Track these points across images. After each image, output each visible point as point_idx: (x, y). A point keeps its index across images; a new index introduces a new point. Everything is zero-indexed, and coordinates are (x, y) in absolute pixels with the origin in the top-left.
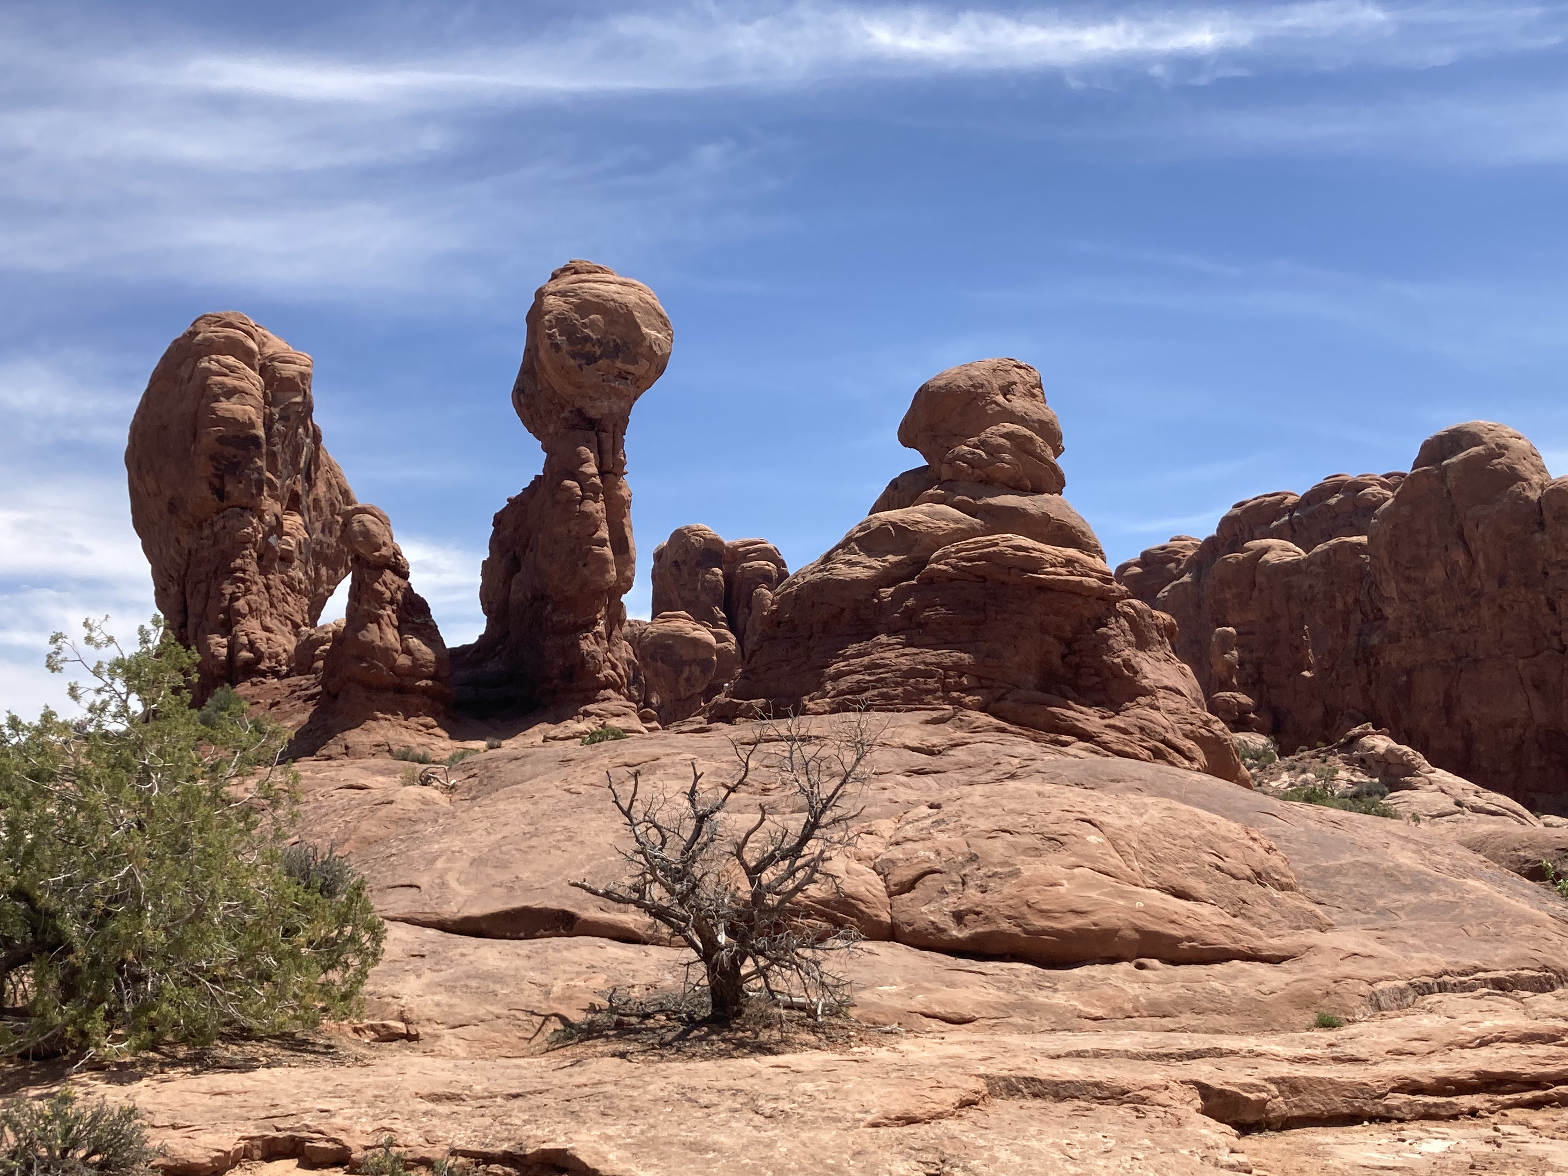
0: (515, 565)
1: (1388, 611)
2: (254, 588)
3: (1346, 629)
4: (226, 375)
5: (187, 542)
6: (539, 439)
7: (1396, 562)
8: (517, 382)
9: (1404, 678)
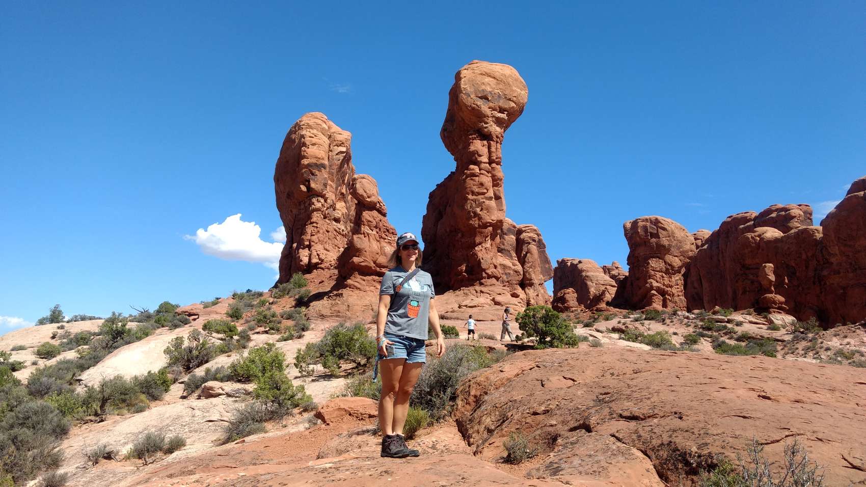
0: (440, 215)
1: (833, 260)
2: (321, 231)
3: (807, 267)
4: (313, 138)
5: (295, 211)
6: (453, 154)
7: (839, 238)
8: (444, 126)
9: (842, 291)
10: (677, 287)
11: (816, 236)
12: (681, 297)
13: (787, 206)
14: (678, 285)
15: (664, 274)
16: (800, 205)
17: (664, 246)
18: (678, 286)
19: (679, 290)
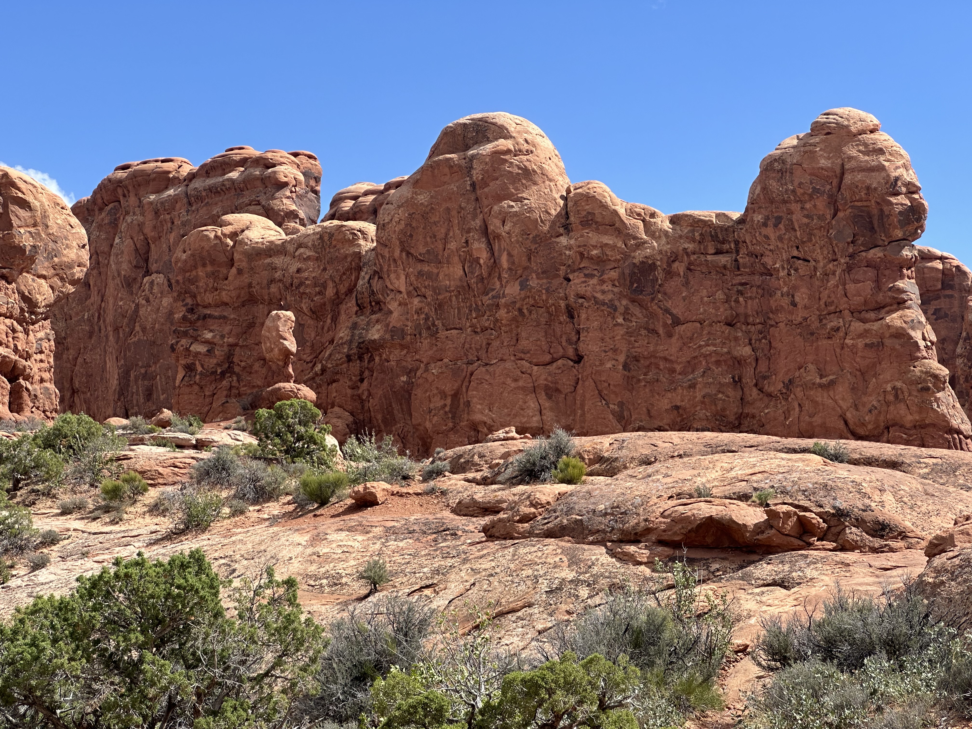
10: (39, 357)
11: (360, 245)
12: (47, 385)
13: (269, 155)
14: (41, 352)
15: (15, 323)
16: (296, 155)
17: (21, 250)
18: (43, 356)
19: (42, 365)
